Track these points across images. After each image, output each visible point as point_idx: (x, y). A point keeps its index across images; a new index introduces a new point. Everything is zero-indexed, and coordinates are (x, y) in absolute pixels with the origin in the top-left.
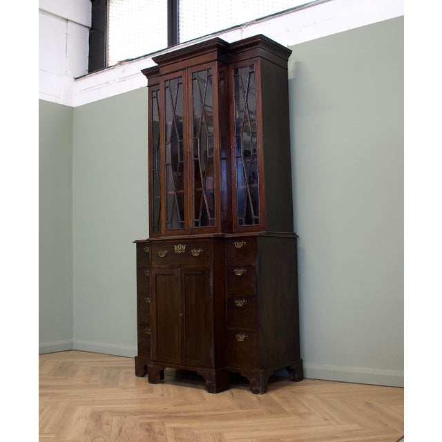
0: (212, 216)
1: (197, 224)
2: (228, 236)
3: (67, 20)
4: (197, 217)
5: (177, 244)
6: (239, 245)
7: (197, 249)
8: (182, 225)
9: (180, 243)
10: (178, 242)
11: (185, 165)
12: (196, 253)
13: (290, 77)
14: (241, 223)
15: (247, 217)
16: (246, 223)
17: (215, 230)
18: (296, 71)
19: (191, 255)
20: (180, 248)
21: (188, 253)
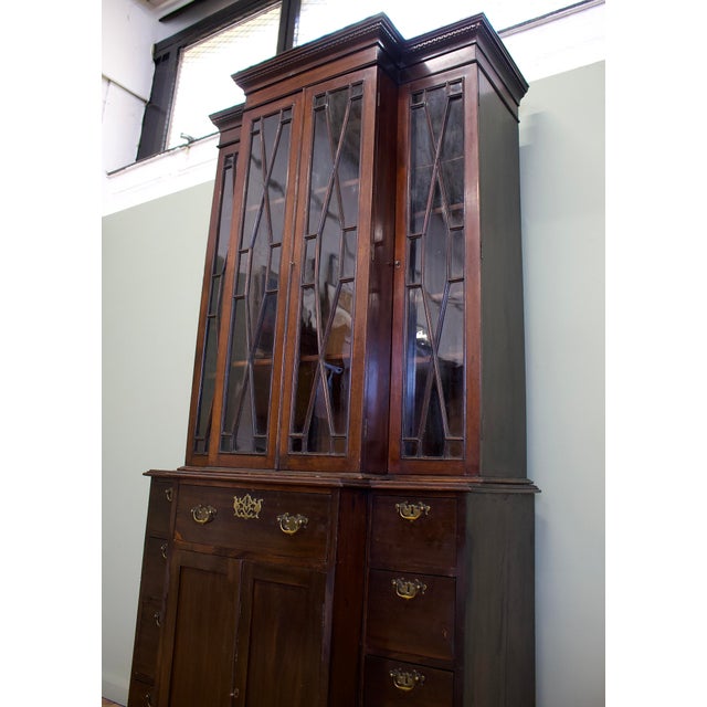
0: (339, 427)
1: (297, 445)
2: (378, 483)
3: (109, 81)
4: (298, 428)
5: (241, 494)
6: (410, 512)
7: (293, 513)
8: (260, 445)
9: (249, 491)
10: (245, 487)
11: (279, 301)
12: (290, 524)
13: (522, 141)
14: (412, 450)
15: (427, 437)
16: (426, 453)
17: (345, 466)
18: (534, 130)
19: (275, 529)
20: (248, 506)
21: (267, 521)
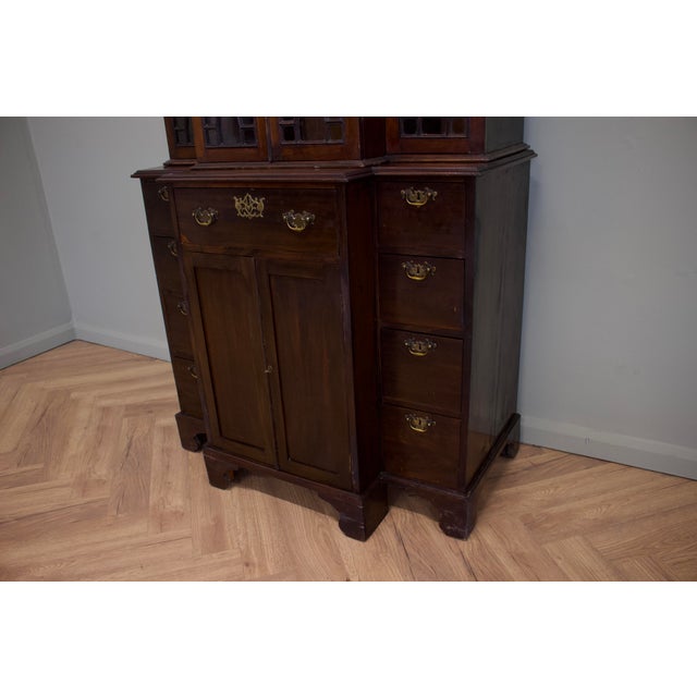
1: (289, 133)
2: (381, 170)
5: (241, 193)
6: (417, 199)
7: (298, 210)
9: (248, 190)
12: (295, 222)
17: (344, 153)
19: (282, 227)
20: (250, 206)
21: (272, 220)
